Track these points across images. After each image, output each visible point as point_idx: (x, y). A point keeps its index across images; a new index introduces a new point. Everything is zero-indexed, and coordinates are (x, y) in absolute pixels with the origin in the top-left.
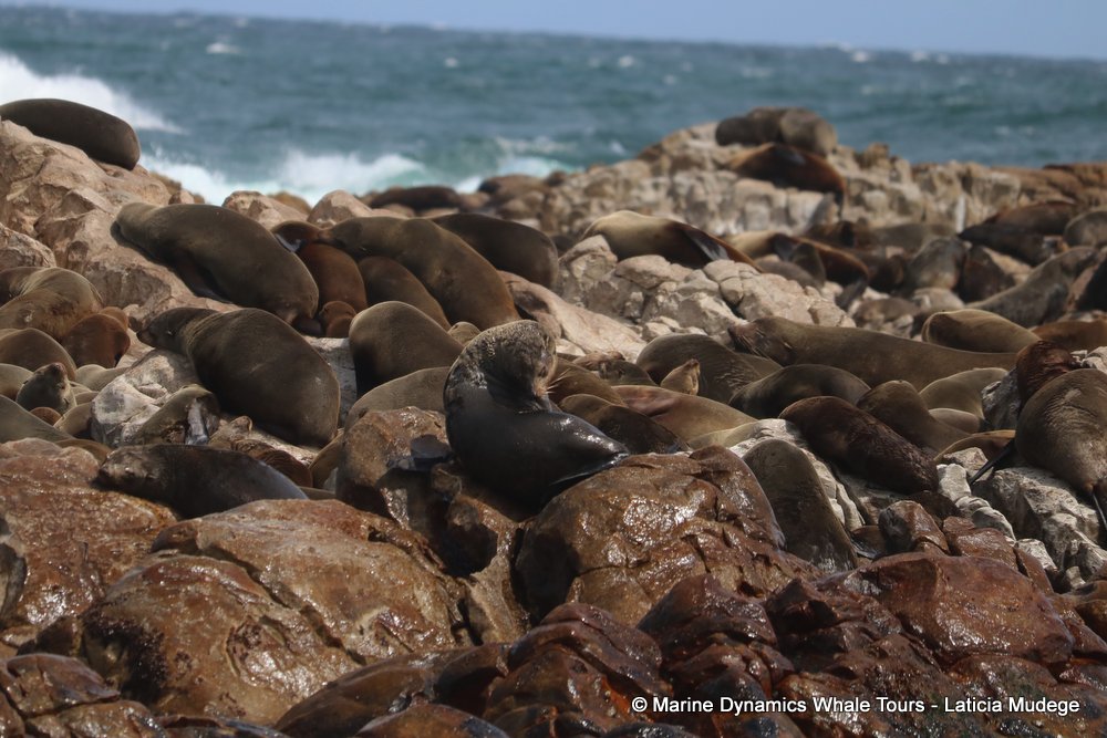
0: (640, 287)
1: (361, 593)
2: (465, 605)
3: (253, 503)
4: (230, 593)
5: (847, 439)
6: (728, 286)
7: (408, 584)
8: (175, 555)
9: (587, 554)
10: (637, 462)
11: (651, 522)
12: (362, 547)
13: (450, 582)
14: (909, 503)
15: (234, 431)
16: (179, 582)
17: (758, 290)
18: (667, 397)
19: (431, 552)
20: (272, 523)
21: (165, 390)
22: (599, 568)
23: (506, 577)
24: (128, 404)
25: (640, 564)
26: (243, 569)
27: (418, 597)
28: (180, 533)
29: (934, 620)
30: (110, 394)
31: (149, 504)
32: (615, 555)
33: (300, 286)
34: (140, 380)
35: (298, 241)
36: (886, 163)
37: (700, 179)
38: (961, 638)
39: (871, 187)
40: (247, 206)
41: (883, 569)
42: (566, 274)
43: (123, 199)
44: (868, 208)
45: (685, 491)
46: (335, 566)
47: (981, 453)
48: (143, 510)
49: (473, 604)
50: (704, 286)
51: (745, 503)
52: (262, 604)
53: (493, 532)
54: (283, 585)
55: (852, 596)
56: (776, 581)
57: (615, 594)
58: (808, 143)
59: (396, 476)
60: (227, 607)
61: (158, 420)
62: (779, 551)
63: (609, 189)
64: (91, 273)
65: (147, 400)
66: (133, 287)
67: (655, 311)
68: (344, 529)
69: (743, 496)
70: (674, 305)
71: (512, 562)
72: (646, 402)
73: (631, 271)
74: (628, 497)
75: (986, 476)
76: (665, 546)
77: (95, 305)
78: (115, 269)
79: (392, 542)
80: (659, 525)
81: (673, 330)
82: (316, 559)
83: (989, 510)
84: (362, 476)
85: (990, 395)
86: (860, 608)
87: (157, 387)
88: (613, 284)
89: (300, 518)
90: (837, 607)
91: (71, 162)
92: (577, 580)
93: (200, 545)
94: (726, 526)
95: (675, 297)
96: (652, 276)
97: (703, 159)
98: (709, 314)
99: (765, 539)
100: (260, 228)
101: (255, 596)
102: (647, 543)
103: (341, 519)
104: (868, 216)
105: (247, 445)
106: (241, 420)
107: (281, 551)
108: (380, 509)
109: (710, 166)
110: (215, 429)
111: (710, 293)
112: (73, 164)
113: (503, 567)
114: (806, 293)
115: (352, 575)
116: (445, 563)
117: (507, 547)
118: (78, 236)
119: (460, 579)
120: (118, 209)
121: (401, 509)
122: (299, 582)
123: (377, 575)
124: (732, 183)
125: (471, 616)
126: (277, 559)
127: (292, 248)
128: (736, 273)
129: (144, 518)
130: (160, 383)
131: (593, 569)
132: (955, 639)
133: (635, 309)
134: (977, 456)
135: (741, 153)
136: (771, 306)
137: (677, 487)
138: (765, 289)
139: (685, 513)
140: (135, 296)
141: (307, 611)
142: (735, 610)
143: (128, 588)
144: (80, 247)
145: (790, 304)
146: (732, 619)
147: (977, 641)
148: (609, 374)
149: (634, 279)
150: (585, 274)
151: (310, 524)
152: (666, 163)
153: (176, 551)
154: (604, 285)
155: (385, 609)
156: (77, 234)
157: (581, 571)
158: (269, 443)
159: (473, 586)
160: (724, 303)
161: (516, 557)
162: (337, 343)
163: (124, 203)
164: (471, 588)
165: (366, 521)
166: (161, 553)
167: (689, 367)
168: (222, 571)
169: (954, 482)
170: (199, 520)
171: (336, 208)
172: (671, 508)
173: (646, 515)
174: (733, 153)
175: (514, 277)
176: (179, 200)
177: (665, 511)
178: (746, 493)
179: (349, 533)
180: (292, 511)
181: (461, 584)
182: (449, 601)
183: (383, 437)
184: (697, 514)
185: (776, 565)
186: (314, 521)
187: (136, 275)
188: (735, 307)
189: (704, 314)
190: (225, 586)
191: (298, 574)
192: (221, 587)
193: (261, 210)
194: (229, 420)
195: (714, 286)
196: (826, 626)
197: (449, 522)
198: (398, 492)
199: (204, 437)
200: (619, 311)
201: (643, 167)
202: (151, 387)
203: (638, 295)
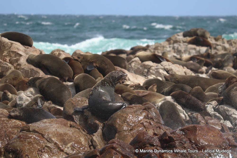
0: (146, 68)
1: (68, 139)
2: (92, 141)
3: (43, 120)
4: (38, 140)
5: (185, 100)
6: (166, 67)
7: (79, 137)
8: (25, 133)
9: (119, 128)
10: (130, 107)
11: (133, 120)
12: (68, 129)
13: (89, 136)
14: (197, 113)
15: (48, 104)
16: (26, 138)
17: (173, 68)
18: (147, 92)
19: (84, 129)
20: (47, 124)
21: (32, 96)
22: (122, 131)
23: (101, 134)
24: (24, 99)
25: (131, 130)
26: (41, 135)
27: (81, 139)
28: (26, 127)
29: (197, 139)
30: (20, 97)
31: (20, 121)
32: (125, 128)
33: (69, 71)
34: (27, 94)
35: (68, 61)
36: (221, 40)
37: (180, 45)
38: (203, 143)
39: (218, 45)
40: (57, 54)
41: (185, 129)
42: (130, 66)
43: (29, 53)
44: (217, 50)
45: (141, 113)
46: (62, 133)
47: (216, 102)
48: (19, 123)
49: (94, 140)
50: (160, 68)
51: (154, 115)
52: (45, 143)
53: (98, 124)
54: (50, 138)
55: (178, 135)
56: (162, 132)
57: (126, 137)
58: (203, 36)
59: (76, 112)
60: (37, 144)
61: (31, 103)
62: (163, 125)
63: (159, 48)
64: (22, 70)
65: (28, 98)
66: (31, 73)
67: (150, 73)
68: (64, 125)
69: (154, 113)
70: (154, 72)
71: (102, 130)
72: (142, 94)
73: (144, 65)
74: (128, 114)
75: (217, 107)
76: (137, 125)
77: (23, 78)
78: (27, 69)
79: (75, 127)
80: (135, 121)
81: (154, 78)
82: (57, 132)
83: (218, 115)
84: (68, 113)
85: (220, 89)
86: (180, 137)
87: (31, 95)
88: (141, 68)
89: (54, 123)
90: (174, 137)
91: (17, 46)
92: (117, 134)
93: (31, 130)
94: (150, 120)
95: (154, 70)
96: (149, 66)
97: (180, 41)
98: (162, 74)
99: (159, 123)
100: (60, 59)
101: (43, 141)
102: (132, 125)
103: (63, 123)
104: (217, 52)
105: (51, 107)
106: (50, 102)
107: (49, 130)
108: (73, 120)
109: (182, 42)
110: (43, 104)
111: (162, 69)
112: (18, 46)
113: (100, 132)
114: (184, 68)
115: (66, 135)
116: (88, 132)
117: (101, 127)
118: (19, 62)
119: (91, 135)
120: (28, 56)
121: (77, 120)
122: (54, 137)
123: (71, 135)
124: (187, 46)
125: (93, 143)
126: (48, 132)
127: (67, 63)
128: (168, 64)
129: (19, 125)
130: (31, 94)
131: (120, 131)
132: (201, 143)
133: (146, 73)
134: (215, 103)
135: (189, 39)
136: (176, 71)
137: (139, 112)
138: (174, 68)
139: (141, 118)
140: (32, 75)
141: (56, 144)
142: (151, 139)
143: (14, 140)
144: (19, 65)
145: (180, 71)
146: (150, 141)
147: (206, 144)
148: (136, 88)
149: (145, 67)
150: (134, 66)
151: (56, 124)
152: (172, 42)
153: (25, 132)
154: (138, 68)
155: (73, 142)
156: (18, 62)
157: (118, 132)
158: (56, 107)
159: (94, 136)
160: (165, 71)
161: (103, 130)
162: (71, 83)
163: (29, 54)
164: (93, 137)
165: (69, 123)
166: (22, 132)
167: (154, 85)
168: (36, 136)
169: (210, 109)
170: (31, 124)
171: (77, 54)
172: (138, 117)
173: (132, 119)
174: (187, 39)
175: (118, 67)
176: (42, 53)
177: (136, 118)
178: (155, 113)
179: (65, 126)
180: (52, 121)
181: (91, 136)
182: (88, 140)
183: (73, 104)
184: (144, 118)
185: (162, 128)
186: (57, 123)
187: (32, 70)
188: (167, 72)
189: (161, 74)
190: (37, 139)
191: (53, 135)
192: (36, 139)
193: (60, 55)
194: (47, 102)
195: (163, 67)
196: (173, 142)
197: (88, 122)
198: (77, 116)
199: (41, 106)
200: (142, 74)
201: (167, 43)
202: (29, 95)
203: (146, 70)
